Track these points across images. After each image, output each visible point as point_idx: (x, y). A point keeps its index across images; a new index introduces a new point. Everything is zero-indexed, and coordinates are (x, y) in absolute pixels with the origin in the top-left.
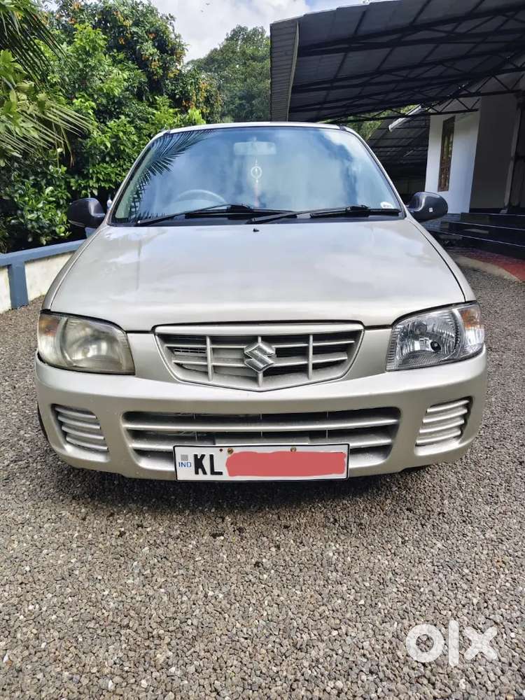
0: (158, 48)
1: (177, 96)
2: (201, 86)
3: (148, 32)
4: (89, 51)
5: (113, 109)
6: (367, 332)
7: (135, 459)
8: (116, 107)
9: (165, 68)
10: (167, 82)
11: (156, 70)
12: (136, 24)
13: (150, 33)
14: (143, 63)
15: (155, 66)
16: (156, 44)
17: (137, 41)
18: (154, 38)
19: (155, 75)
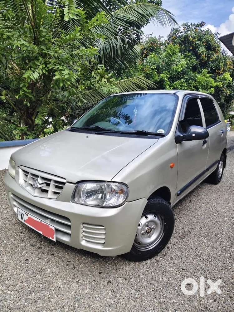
0: (206, 49)
1: (214, 68)
2: (227, 63)
3: (203, 42)
4: (171, 54)
5: (180, 76)
6: (67, 184)
7: (13, 207)
8: (181, 75)
9: (209, 57)
10: (210, 62)
11: (204, 58)
12: (199, 40)
13: (204, 43)
14: (198, 56)
15: (203, 57)
16: (206, 47)
17: (198, 47)
18: (205, 45)
19: (203, 60)
